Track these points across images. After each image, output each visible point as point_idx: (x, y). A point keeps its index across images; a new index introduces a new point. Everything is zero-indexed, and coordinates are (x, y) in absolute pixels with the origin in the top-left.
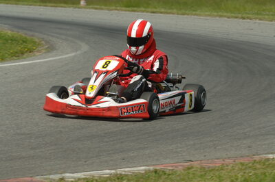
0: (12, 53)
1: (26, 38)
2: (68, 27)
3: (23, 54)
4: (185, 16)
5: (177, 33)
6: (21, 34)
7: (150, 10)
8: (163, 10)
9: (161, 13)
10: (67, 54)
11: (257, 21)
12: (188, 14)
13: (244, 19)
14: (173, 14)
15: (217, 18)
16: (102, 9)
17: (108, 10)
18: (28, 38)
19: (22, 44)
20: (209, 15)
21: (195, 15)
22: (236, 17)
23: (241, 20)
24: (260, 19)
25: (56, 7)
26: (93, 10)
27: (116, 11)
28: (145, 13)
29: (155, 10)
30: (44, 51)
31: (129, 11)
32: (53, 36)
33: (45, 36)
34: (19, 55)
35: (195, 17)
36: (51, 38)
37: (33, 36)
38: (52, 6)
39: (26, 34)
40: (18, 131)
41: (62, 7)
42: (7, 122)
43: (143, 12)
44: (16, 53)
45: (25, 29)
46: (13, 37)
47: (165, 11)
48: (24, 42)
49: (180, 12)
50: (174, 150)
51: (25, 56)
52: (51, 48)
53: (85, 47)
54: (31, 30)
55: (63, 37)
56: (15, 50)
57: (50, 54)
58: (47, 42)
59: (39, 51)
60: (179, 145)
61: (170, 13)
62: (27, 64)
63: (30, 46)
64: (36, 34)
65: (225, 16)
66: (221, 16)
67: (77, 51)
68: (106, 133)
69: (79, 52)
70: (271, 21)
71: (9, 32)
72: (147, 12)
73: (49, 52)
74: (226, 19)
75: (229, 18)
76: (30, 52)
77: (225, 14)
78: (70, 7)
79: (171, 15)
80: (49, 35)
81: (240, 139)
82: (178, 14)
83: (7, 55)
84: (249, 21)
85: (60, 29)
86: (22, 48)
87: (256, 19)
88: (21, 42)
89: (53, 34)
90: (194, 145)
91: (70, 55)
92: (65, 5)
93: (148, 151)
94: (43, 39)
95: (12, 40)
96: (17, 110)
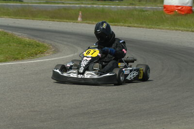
0: (29, 54)
1: (39, 43)
2: (69, 36)
3: (36, 54)
4: (152, 29)
5: (146, 41)
6: (36, 40)
7: (127, 25)
8: (136, 25)
9: (135, 27)
12: (154, 28)
14: (143, 28)
15: (174, 31)
18: (41, 43)
20: (168, 29)
21: (159, 28)
22: (188, 31)
25: (61, 22)
26: (87, 24)
28: (123, 27)
29: (130, 25)
30: (51, 53)
32: (57, 42)
33: (52, 42)
36: (56, 44)
37: (44, 42)
39: (39, 41)
40: (32, 109)
41: (65, 22)
42: (25, 103)
43: (122, 26)
44: (32, 54)
45: (38, 37)
47: (138, 25)
48: (37, 46)
49: (148, 27)
50: (142, 124)
51: (38, 56)
52: (56, 51)
54: (42, 38)
55: (65, 43)
56: (31, 52)
57: (56, 55)
58: (54, 47)
59: (48, 53)
60: (145, 121)
61: (140, 27)
62: (39, 62)
63: (41, 49)
64: (47, 40)
65: (180, 30)
66: (177, 30)
67: (74, 53)
68: (94, 111)
69: (76, 54)
71: (28, 39)
72: (125, 26)
73: (55, 53)
74: (180, 32)
75: (182, 31)
76: (42, 53)
77: (180, 28)
78: (70, 22)
79: (142, 28)
80: (55, 42)
81: (188, 117)
82: (146, 28)
83: (25, 55)
85: (63, 37)
86: (36, 51)
88: (36, 46)
89: (58, 41)
90: (156, 120)
91: (69, 56)
92: (67, 21)
93: (123, 125)
94: (51, 44)
95: (29, 45)
96: (32, 94)
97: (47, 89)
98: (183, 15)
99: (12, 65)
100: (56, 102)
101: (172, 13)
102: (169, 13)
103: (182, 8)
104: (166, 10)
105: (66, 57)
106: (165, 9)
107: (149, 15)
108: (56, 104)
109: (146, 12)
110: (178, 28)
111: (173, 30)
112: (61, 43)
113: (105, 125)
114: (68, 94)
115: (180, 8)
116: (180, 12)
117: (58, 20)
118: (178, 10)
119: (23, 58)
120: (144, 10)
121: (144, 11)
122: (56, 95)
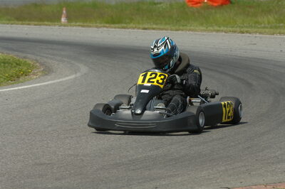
0: (7, 77)
1: (19, 61)
2: (60, 47)
3: (18, 77)
4: (180, 32)
6: (11, 56)
7: (141, 26)
8: (154, 26)
9: (154, 29)
10: (68, 76)
11: (258, 35)
12: (182, 30)
13: (243, 33)
14: (166, 30)
15: (214, 33)
16: (90, 27)
17: (97, 27)
18: (21, 60)
19: (15, 67)
20: (205, 31)
21: (190, 30)
22: (235, 32)
23: (240, 34)
24: (260, 33)
25: (40, 25)
26: (80, 28)
27: (105, 29)
28: (135, 30)
29: (146, 27)
30: (40, 74)
31: (119, 28)
32: (46, 57)
33: (38, 58)
34: (14, 78)
35: (191, 32)
36: (45, 60)
37: (25, 58)
38: (35, 25)
39: (18, 56)
41: (46, 25)
42: (23, 152)
43: (134, 28)
44: (12, 76)
45: (15, 51)
47: (157, 27)
48: (17, 64)
49: (173, 28)
50: (207, 177)
51: (21, 80)
52: (48, 71)
53: (84, 69)
54: (22, 52)
56: (10, 74)
57: (49, 77)
58: (42, 64)
59: (34, 74)
60: (210, 171)
61: (162, 29)
62: (27, 88)
63: (24, 69)
64: (29, 56)
65: (222, 31)
66: (218, 31)
67: (76, 73)
68: (130, 161)
69: (78, 74)
70: (273, 34)
72: (139, 28)
73: (46, 75)
74: (224, 33)
76: (26, 75)
77: (222, 28)
78: (55, 25)
79: (164, 31)
80: (43, 57)
81: (273, 163)
82: (171, 30)
83: (2, 79)
84: (248, 35)
85: (52, 49)
86: (17, 73)
87: (256, 32)
88: (15, 64)
89: (46, 55)
90: (227, 170)
91: (69, 78)
92: (49, 23)
93: (179, 179)
94: (37, 61)
95: (4, 63)
96: (30, 138)
97: (50, 129)
98: (216, 7)
100: (69, 149)
101: (199, 5)
102: (195, 6)
104: (189, 2)
105: (64, 79)
108: (71, 152)
109: (159, 6)
110: (218, 28)
111: (212, 31)
112: (52, 59)
113: (152, 180)
114: (84, 136)
116: (211, 3)
117: (36, 23)
120: (156, 2)
121: (155, 4)
122: (67, 137)
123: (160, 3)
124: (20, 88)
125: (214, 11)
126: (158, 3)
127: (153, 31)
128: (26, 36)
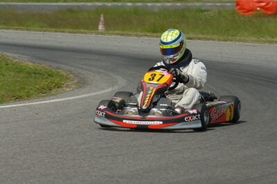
0: (38, 89)
1: (51, 71)
2: (96, 57)
3: (50, 89)
4: (228, 42)
5: (225, 63)
6: (44, 66)
8: (200, 36)
10: (104, 89)
12: (231, 41)
14: (213, 40)
15: (267, 44)
16: (130, 35)
17: (137, 36)
18: (54, 71)
19: (47, 78)
20: (256, 41)
21: (240, 41)
25: (75, 33)
26: (119, 37)
27: (146, 38)
29: (192, 36)
30: (74, 86)
32: (81, 68)
33: (72, 69)
34: (45, 91)
35: (241, 43)
36: (80, 71)
37: (57, 68)
38: (70, 32)
39: (50, 66)
41: (82, 33)
42: (53, 171)
44: (44, 88)
45: (47, 60)
46: (36, 70)
47: (203, 36)
48: (49, 75)
49: (222, 38)
51: (53, 92)
52: (82, 83)
53: (122, 81)
54: (54, 61)
55: (94, 69)
56: (42, 86)
57: (83, 90)
58: (76, 76)
59: (67, 86)
61: (209, 39)
62: (59, 102)
63: (57, 80)
64: (62, 66)
66: (271, 42)
67: (113, 86)
71: (31, 64)
73: (81, 87)
76: (58, 88)
77: (275, 39)
78: (91, 33)
79: (211, 41)
80: (77, 67)
82: (219, 40)
83: (32, 92)
86: (49, 84)
88: (47, 75)
89: (81, 66)
91: (106, 91)
92: (85, 31)
94: (71, 72)
95: (35, 73)
96: (61, 156)
97: (83, 147)
98: (270, 15)
99: (14, 109)
100: (104, 169)
101: (251, 13)
102: (246, 14)
103: (268, 4)
104: (240, 9)
105: (100, 93)
106: (238, 7)
107: (212, 17)
108: (105, 173)
109: (206, 13)
111: (264, 42)
112: (86, 70)
114: (120, 155)
115: (263, 4)
116: (264, 11)
117: (71, 30)
118: (261, 7)
119: (29, 97)
120: (203, 9)
121: (202, 11)
122: (102, 157)
123: (208, 11)
124: (52, 101)
125: (266, 20)
126: (205, 11)
127: (199, 41)
128: (61, 45)
